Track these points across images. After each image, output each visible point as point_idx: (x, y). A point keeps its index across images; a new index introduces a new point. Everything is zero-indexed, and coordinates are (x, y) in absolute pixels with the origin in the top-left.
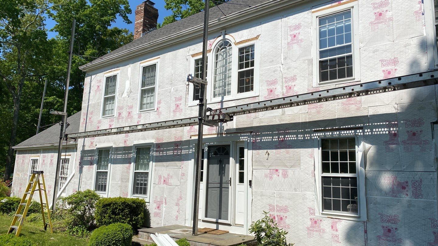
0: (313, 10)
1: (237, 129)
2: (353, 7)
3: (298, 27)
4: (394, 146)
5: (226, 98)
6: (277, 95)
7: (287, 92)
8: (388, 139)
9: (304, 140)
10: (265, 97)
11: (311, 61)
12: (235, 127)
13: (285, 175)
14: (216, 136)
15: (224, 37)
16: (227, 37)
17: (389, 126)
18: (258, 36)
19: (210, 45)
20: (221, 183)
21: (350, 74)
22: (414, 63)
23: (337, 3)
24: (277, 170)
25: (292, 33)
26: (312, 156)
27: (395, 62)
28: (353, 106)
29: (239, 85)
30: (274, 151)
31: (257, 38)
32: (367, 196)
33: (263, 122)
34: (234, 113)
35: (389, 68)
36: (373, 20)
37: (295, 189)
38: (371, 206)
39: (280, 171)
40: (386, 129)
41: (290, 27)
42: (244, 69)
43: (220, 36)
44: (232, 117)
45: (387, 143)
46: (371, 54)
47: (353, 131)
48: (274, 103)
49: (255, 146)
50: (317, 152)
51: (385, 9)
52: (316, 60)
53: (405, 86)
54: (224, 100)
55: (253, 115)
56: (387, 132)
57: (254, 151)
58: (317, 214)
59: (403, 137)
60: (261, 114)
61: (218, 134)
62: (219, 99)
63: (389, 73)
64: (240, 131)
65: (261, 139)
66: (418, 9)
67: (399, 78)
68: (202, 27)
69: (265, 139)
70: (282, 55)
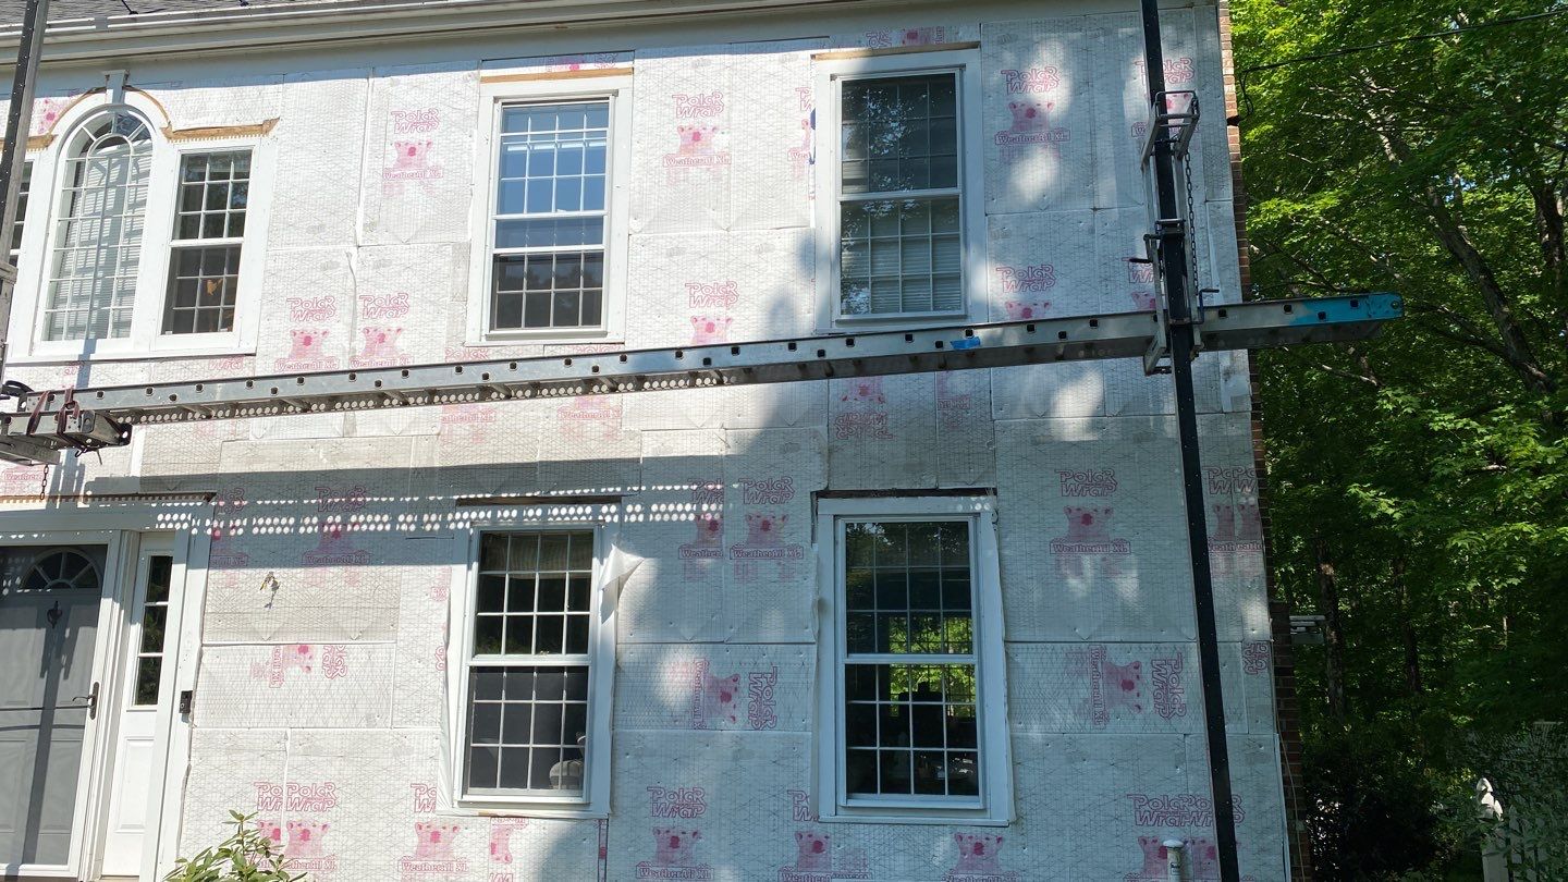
0: (486, 73)
1: (144, 481)
2: (616, 93)
3: (427, 120)
4: (708, 561)
5: (106, 348)
6: (330, 360)
7: (369, 350)
8: (690, 537)
9: (420, 536)
10: (280, 362)
11: (463, 252)
12: (136, 472)
13: (334, 667)
14: (41, 505)
15: (119, 97)
16: (131, 98)
17: (698, 498)
18: (271, 123)
19: (50, 117)
20: (48, 708)
21: (593, 316)
22: (780, 307)
23: (565, 68)
24: (304, 649)
25: (403, 138)
26: (442, 593)
27: (728, 295)
28: (595, 423)
29: (174, 303)
30: (300, 573)
31: (264, 128)
32: (618, 730)
33: (262, 459)
34: (139, 415)
35: (712, 311)
36: (675, 150)
37: (369, 717)
38: (627, 762)
39: (318, 652)
40: (688, 507)
41: (397, 114)
42: (200, 241)
43: (101, 90)
44: (128, 428)
45: (689, 552)
46: (663, 260)
47: (589, 510)
48: (310, 388)
49: (220, 554)
50: (462, 581)
51: (711, 122)
52: (483, 251)
53: (749, 375)
54: (93, 357)
55: (222, 426)
56: (692, 517)
57: (216, 574)
58: (443, 806)
59: (737, 533)
60: (257, 428)
61: (52, 498)
62: (73, 348)
63: (710, 328)
64: (157, 489)
65: (250, 527)
66: (800, 143)
67: (735, 349)
68: (16, 37)
69: (266, 526)
70: (360, 211)
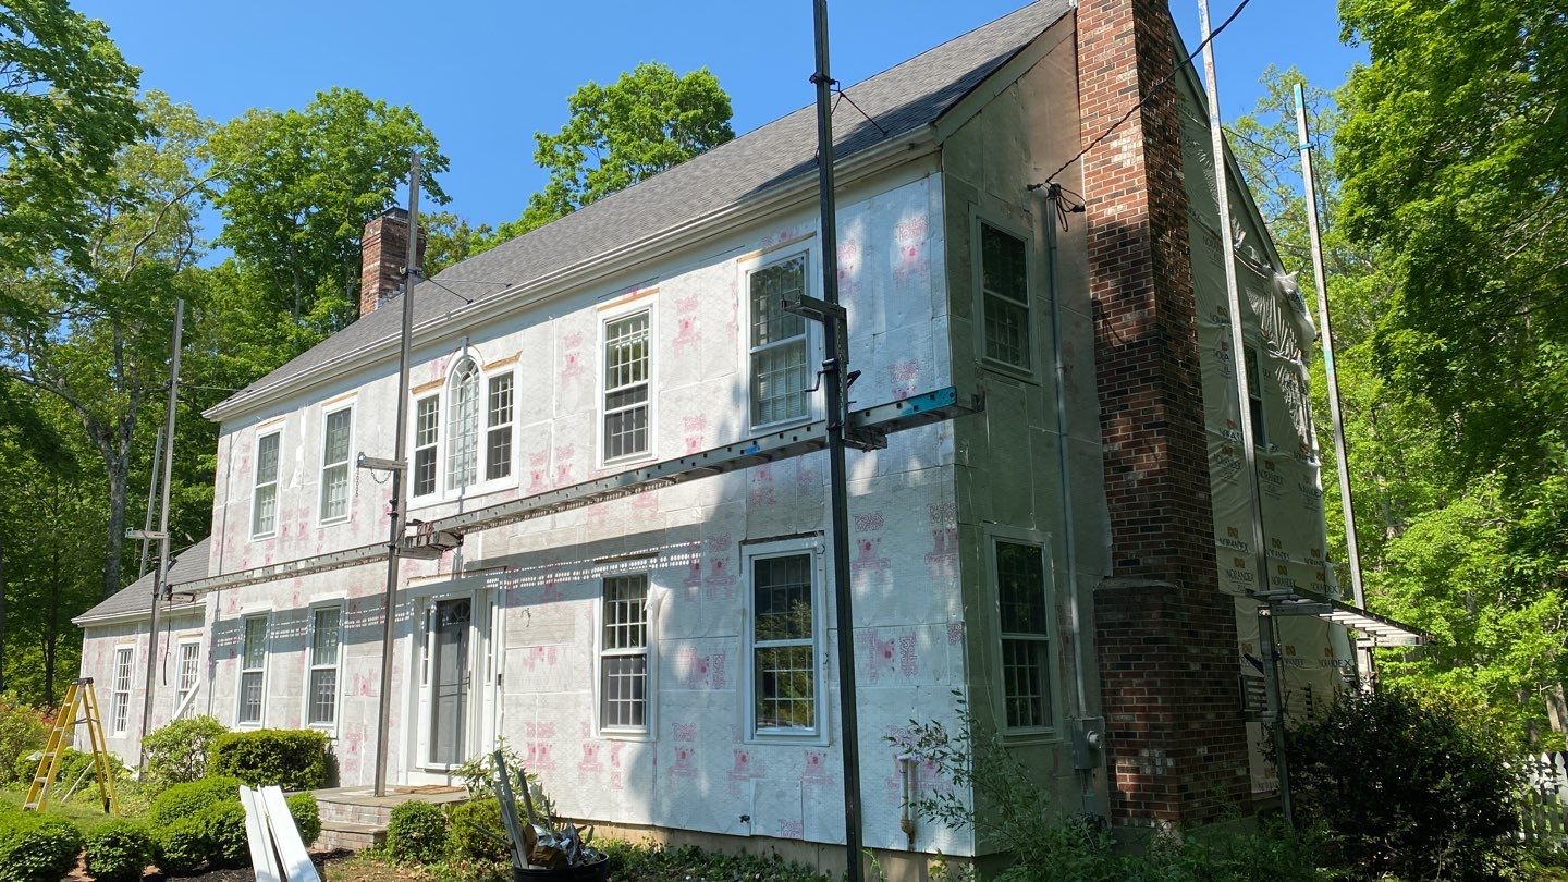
0: (599, 306)
1: (485, 562)
2: (651, 306)
3: (577, 339)
4: (695, 588)
5: (471, 490)
6: (546, 486)
7: (560, 479)
8: (687, 575)
9: (582, 582)
10: (528, 489)
11: (593, 413)
12: (480, 558)
13: (552, 659)
14: (449, 579)
15: (466, 352)
16: (471, 351)
17: (690, 550)
18: (519, 354)
19: (444, 367)
20: (460, 684)
21: (641, 446)
22: (724, 429)
23: (630, 295)
24: (541, 649)
25: (568, 352)
26: (590, 613)
27: (701, 422)
28: (647, 510)
29: (493, 459)
30: (538, 607)
31: (516, 358)
32: (661, 690)
33: (523, 546)
35: (695, 433)
36: (677, 335)
37: (565, 686)
38: (664, 709)
39: (546, 650)
40: (686, 556)
41: (566, 338)
42: (497, 427)
43: (459, 349)
44: (461, 537)
45: (688, 583)
46: (673, 405)
47: (645, 562)
48: (544, 501)
49: (512, 599)
50: (597, 604)
51: (692, 314)
52: (600, 410)
53: (719, 469)
54: (463, 497)
55: (509, 529)
56: (688, 563)
57: (509, 610)
58: (593, 734)
59: (706, 572)
60: (522, 527)
61: (453, 574)
62: (456, 493)
63: (694, 444)
64: (488, 565)
65: (520, 583)
66: (732, 319)
67: (705, 454)
69: (528, 582)
70: (554, 398)
